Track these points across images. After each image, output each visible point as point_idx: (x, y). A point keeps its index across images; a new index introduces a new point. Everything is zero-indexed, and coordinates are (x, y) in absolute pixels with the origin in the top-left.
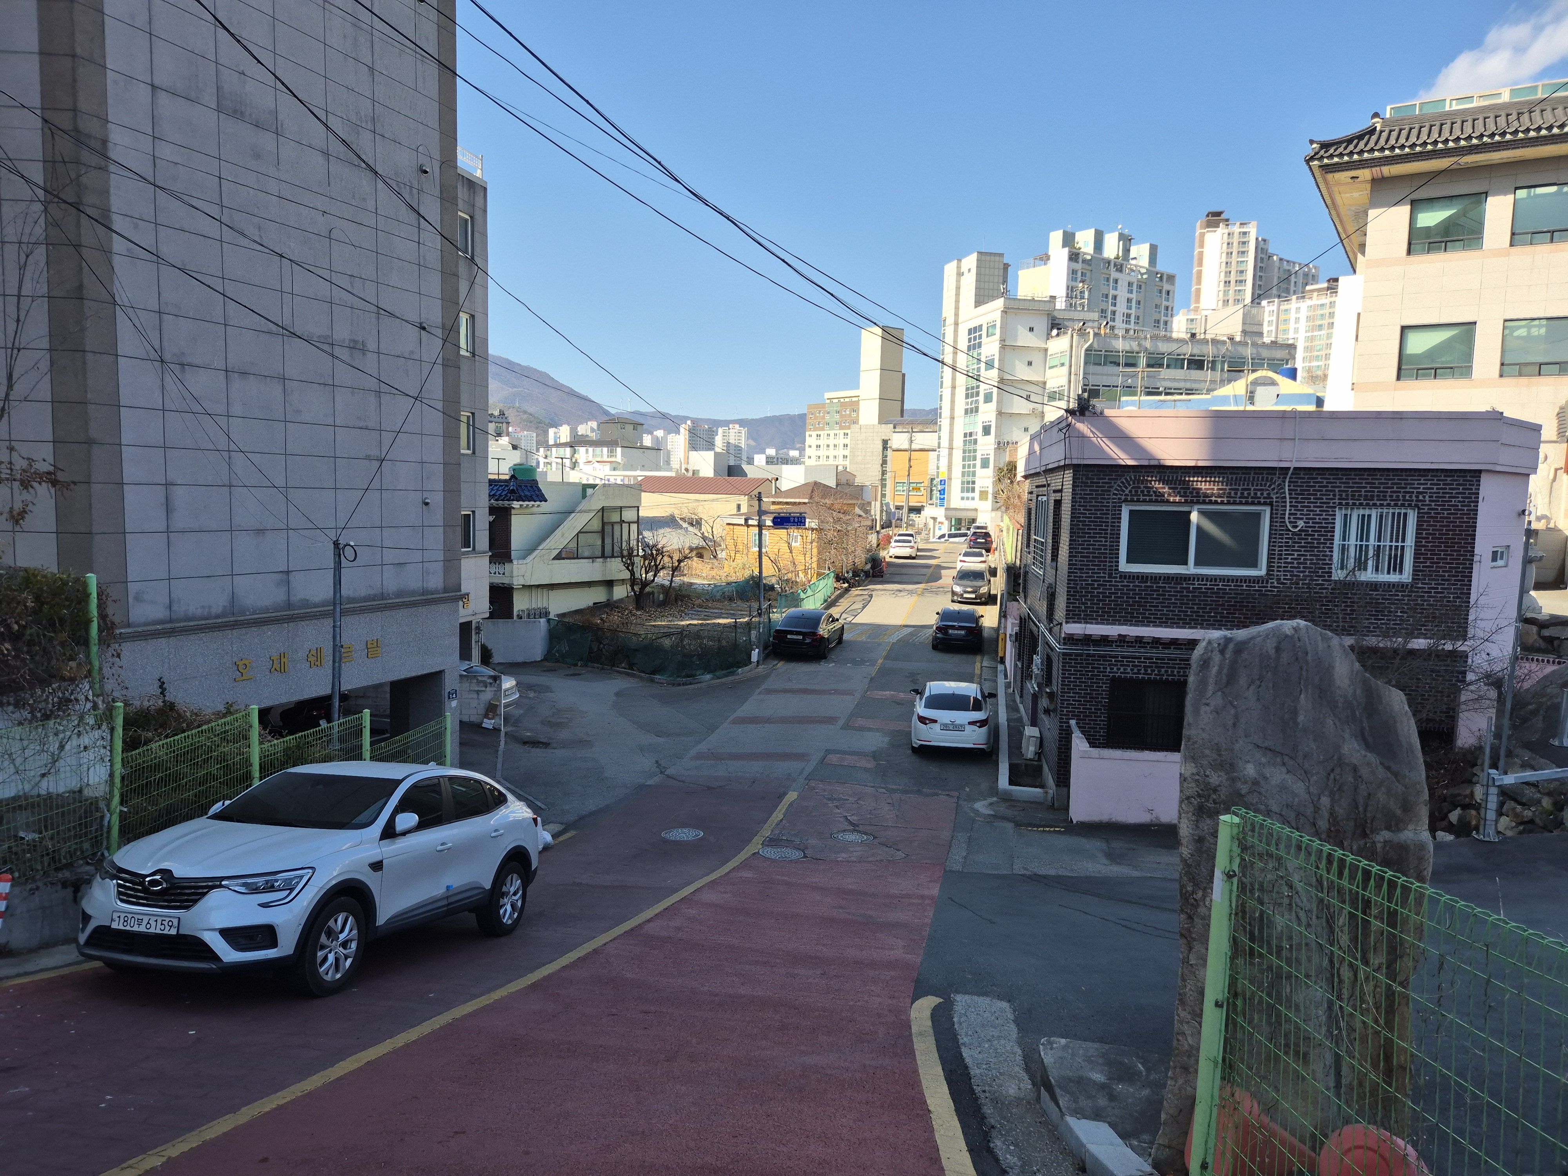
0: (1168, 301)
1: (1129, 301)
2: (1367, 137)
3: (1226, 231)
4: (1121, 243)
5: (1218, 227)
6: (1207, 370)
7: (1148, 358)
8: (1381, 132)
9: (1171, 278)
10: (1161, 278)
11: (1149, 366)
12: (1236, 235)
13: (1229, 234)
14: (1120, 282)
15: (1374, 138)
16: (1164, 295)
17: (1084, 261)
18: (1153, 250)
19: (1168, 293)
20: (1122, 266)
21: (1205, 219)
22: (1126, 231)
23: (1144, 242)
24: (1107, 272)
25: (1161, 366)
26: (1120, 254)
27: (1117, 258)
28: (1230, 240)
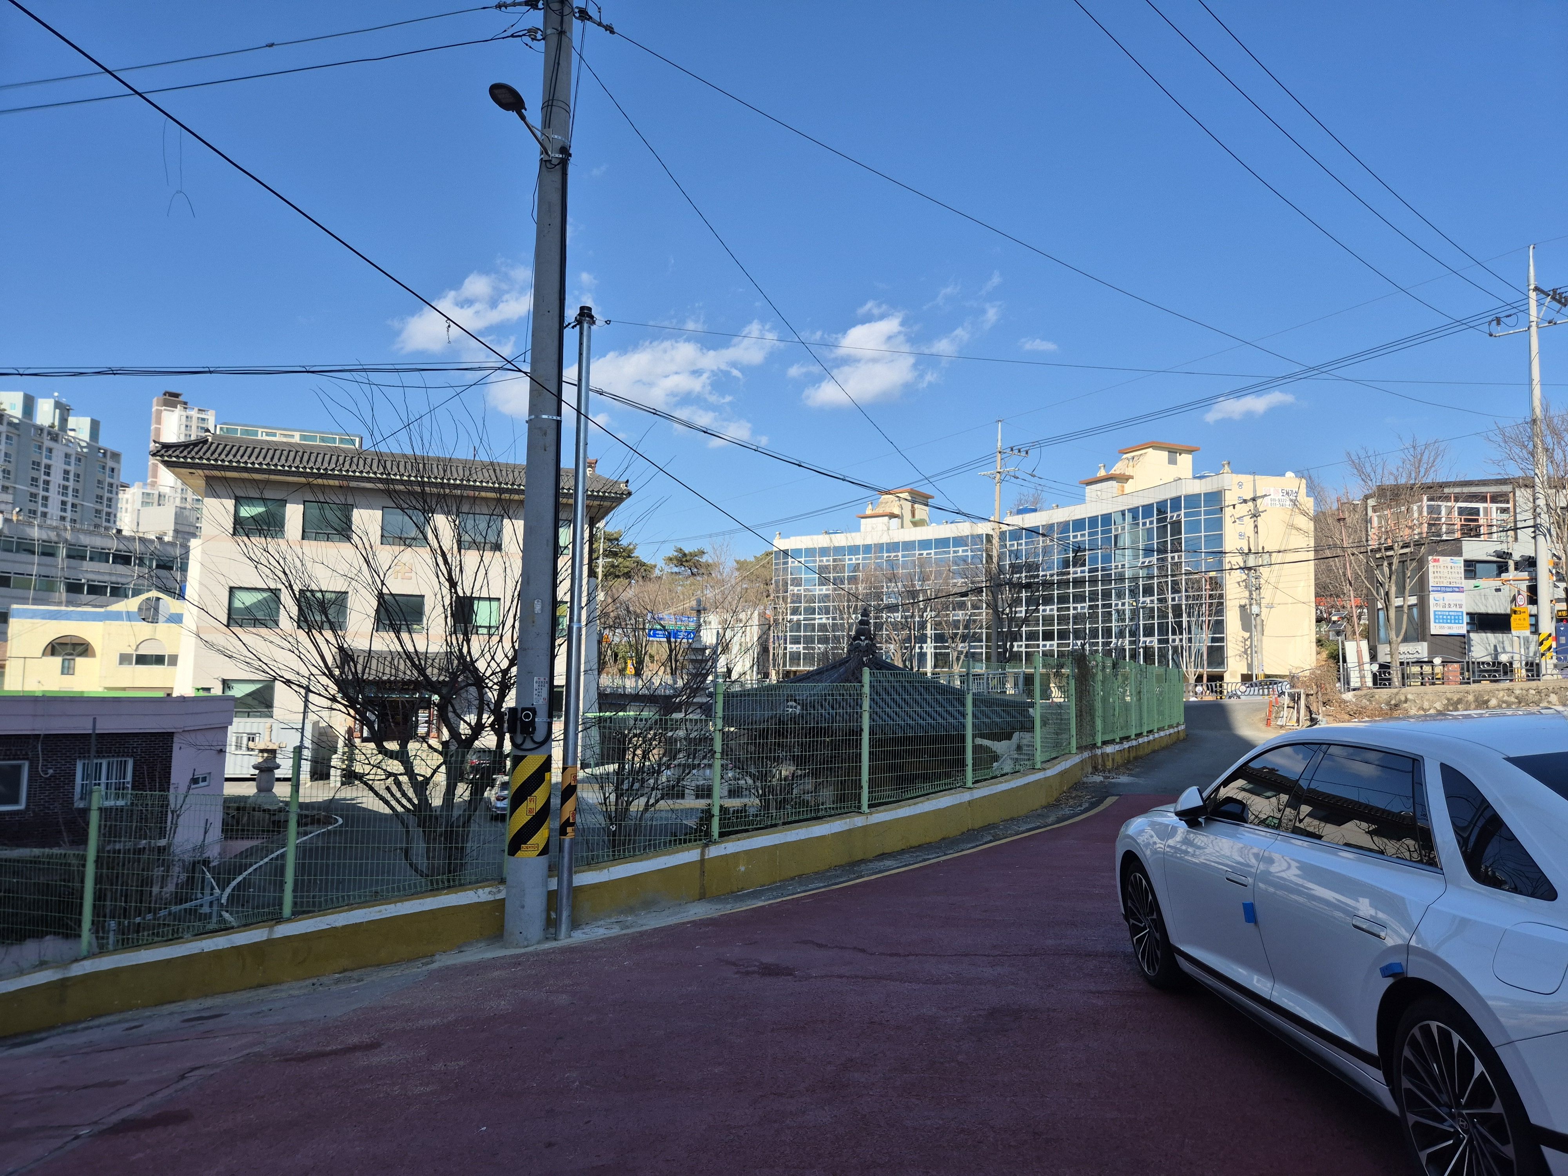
0: (112, 477)
1: (66, 472)
2: (201, 445)
3: (184, 414)
4: (57, 411)
5: (176, 407)
6: (135, 565)
7: (68, 549)
8: (212, 443)
9: (116, 456)
10: (105, 454)
11: (69, 556)
12: (194, 420)
13: (187, 417)
14: (54, 453)
15: (205, 447)
16: (108, 471)
17: (10, 424)
18: (95, 426)
19: (113, 470)
20: (57, 435)
21: (162, 397)
22: (64, 400)
23: (84, 415)
24: (39, 439)
25: (83, 558)
26: (56, 423)
27: (52, 426)
28: (188, 423)
